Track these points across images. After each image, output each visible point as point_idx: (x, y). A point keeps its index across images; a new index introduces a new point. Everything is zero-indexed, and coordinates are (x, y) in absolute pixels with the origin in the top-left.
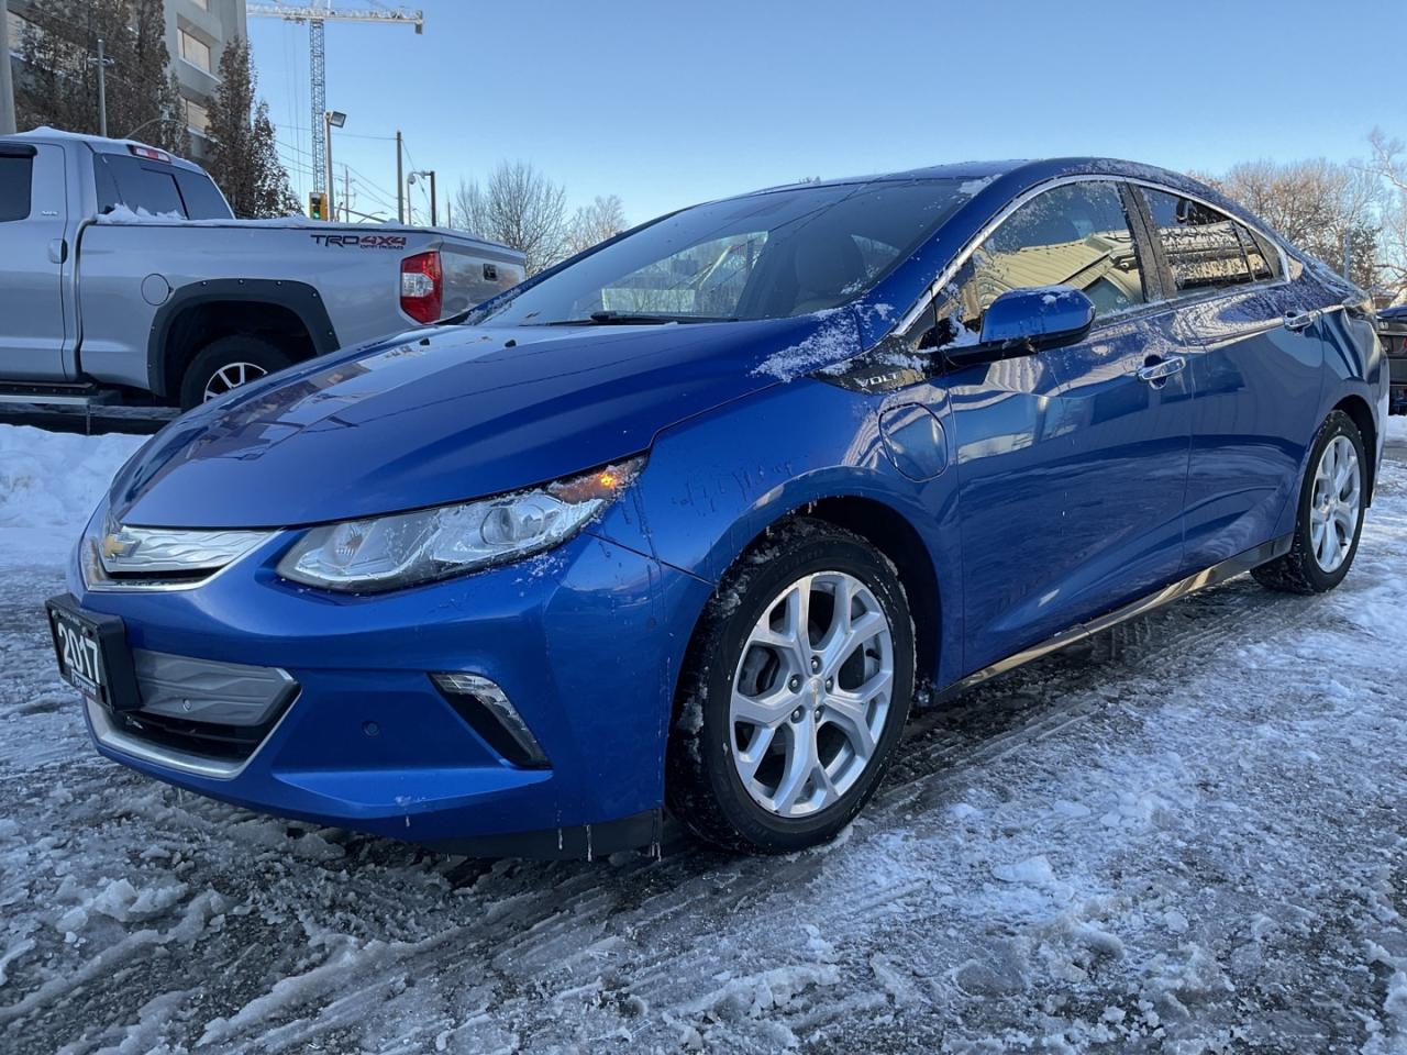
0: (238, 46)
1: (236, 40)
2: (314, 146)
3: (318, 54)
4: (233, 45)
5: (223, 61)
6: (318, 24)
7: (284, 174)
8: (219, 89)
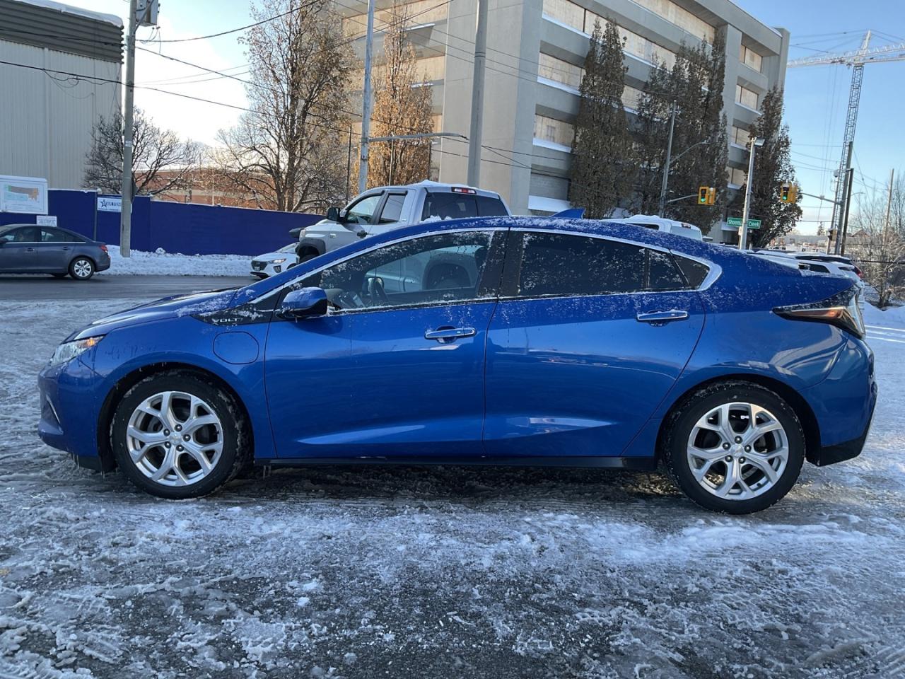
0: (775, 92)
1: (775, 88)
2: (846, 130)
3: (856, 87)
4: (772, 92)
5: (764, 102)
6: (860, 66)
7: (793, 170)
8: (759, 119)
